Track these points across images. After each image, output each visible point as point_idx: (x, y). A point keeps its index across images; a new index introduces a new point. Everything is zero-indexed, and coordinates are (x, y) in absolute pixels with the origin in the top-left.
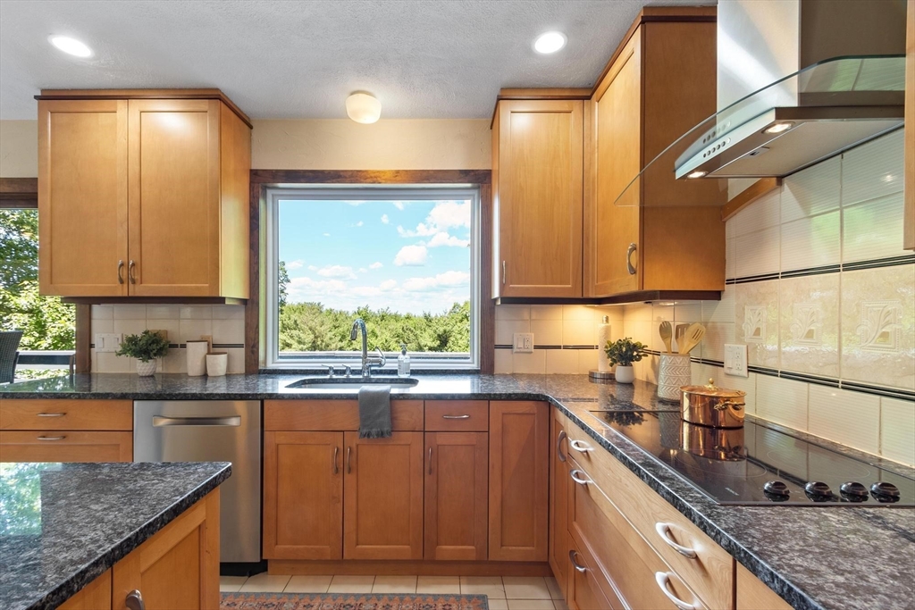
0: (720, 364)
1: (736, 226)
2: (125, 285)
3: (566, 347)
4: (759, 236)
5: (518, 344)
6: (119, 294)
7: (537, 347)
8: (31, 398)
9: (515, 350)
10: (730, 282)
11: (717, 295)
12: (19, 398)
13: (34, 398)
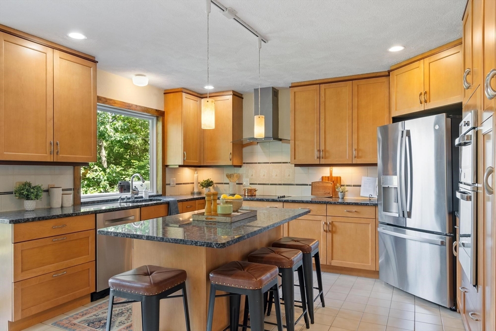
0: (242, 184)
1: (245, 150)
2: (52, 155)
3: (184, 184)
4: (252, 153)
5: (172, 183)
6: (49, 160)
7: (177, 184)
8: (54, 218)
9: (171, 185)
10: (244, 163)
11: (240, 166)
12: (47, 219)
13: (55, 218)
